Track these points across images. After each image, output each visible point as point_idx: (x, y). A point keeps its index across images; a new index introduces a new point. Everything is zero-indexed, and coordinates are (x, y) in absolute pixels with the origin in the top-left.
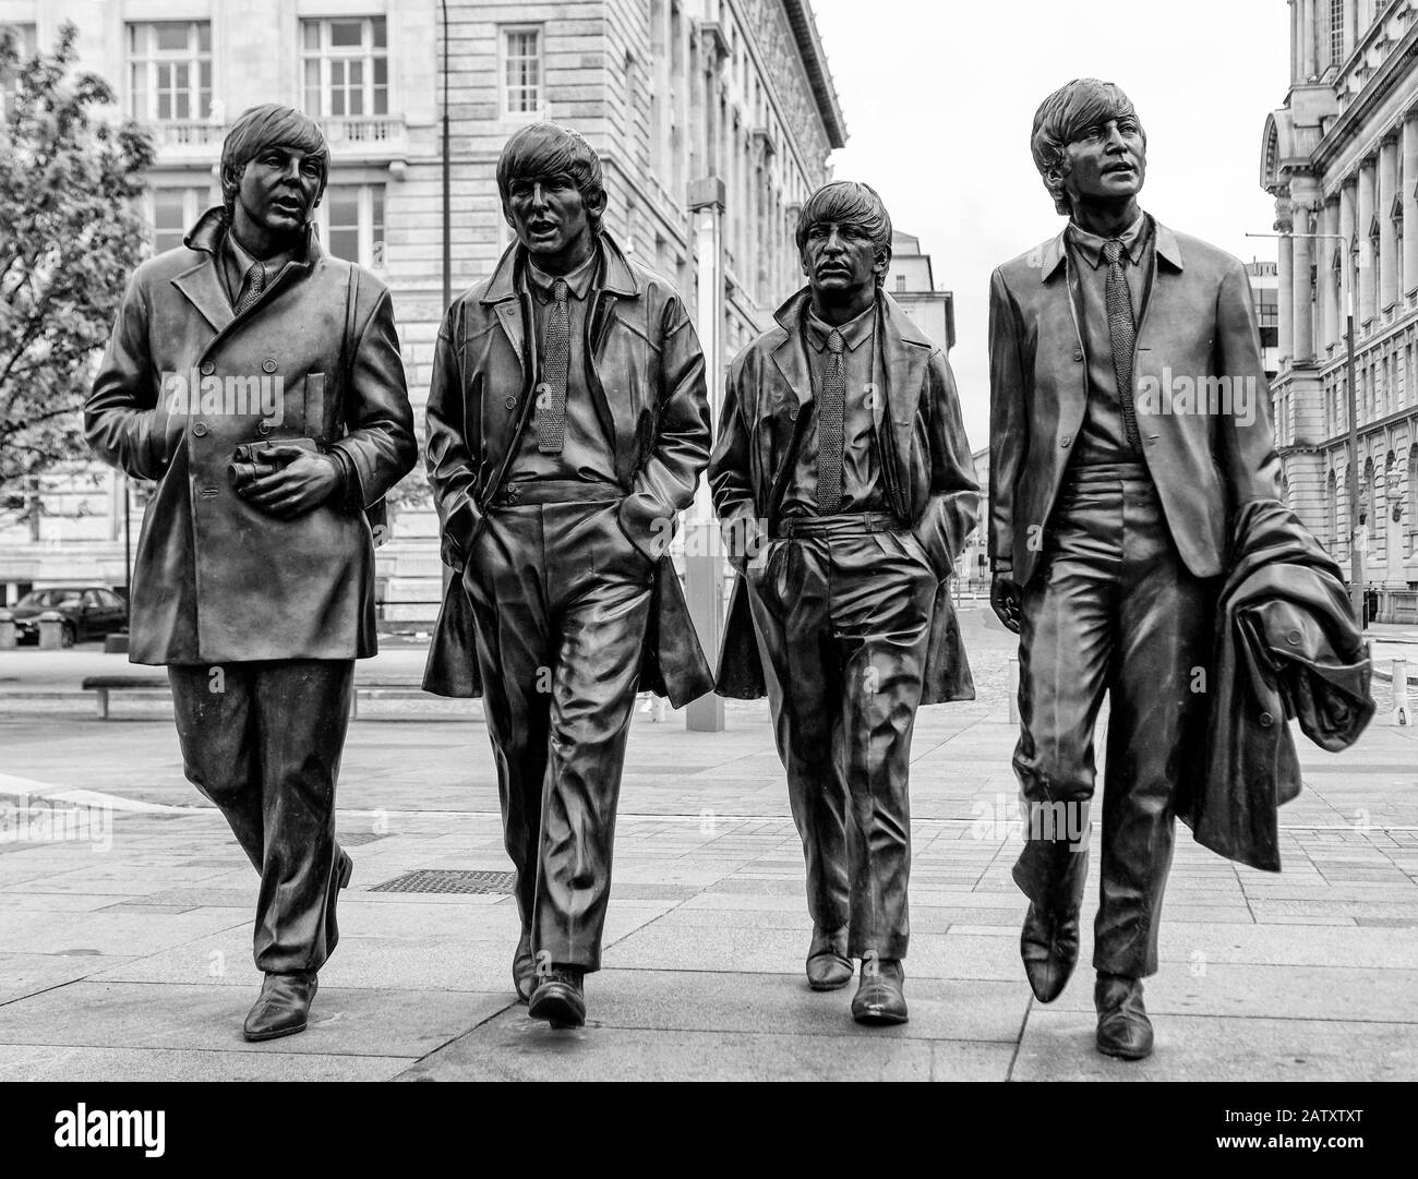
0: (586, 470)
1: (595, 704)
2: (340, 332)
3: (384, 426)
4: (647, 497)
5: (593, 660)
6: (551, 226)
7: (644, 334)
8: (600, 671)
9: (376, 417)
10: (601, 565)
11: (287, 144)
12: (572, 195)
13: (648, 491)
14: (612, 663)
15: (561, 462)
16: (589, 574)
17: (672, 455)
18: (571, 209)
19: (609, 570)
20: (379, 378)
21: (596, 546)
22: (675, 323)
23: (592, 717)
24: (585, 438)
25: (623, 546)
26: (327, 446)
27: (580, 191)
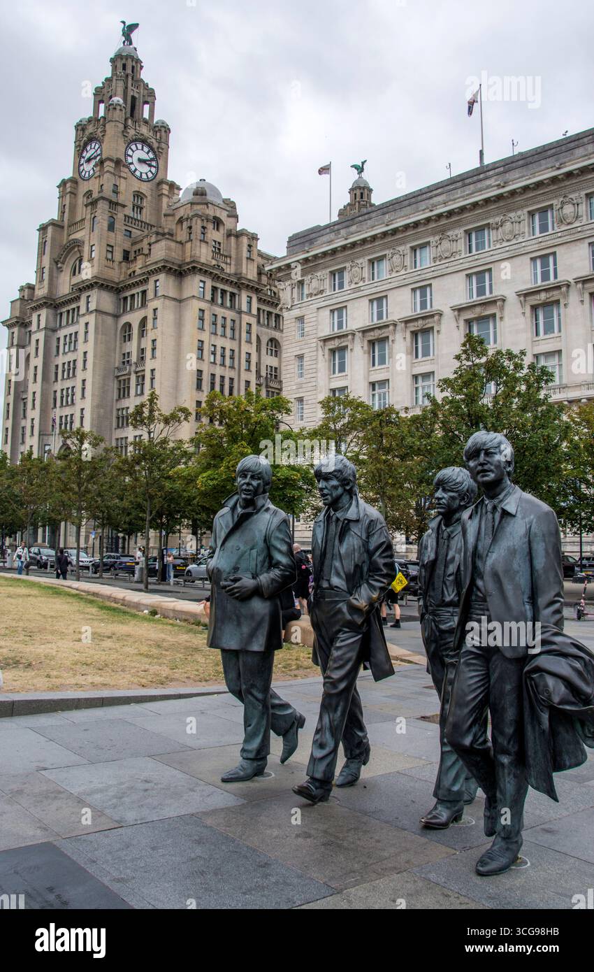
0: (336, 587)
1: (332, 678)
2: (264, 534)
3: (278, 568)
4: (355, 599)
5: (335, 661)
6: (327, 495)
7: (359, 534)
8: (336, 665)
9: (278, 563)
10: (341, 623)
11: (246, 471)
12: (334, 482)
13: (357, 596)
14: (341, 662)
15: (329, 583)
16: (337, 627)
17: (371, 582)
18: (335, 488)
19: (343, 626)
20: (280, 551)
21: (339, 616)
22: (373, 529)
23: (331, 683)
24: (338, 574)
25: (348, 617)
26: (254, 577)
27: (338, 481)
